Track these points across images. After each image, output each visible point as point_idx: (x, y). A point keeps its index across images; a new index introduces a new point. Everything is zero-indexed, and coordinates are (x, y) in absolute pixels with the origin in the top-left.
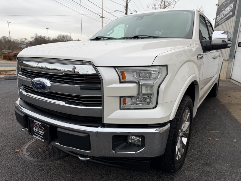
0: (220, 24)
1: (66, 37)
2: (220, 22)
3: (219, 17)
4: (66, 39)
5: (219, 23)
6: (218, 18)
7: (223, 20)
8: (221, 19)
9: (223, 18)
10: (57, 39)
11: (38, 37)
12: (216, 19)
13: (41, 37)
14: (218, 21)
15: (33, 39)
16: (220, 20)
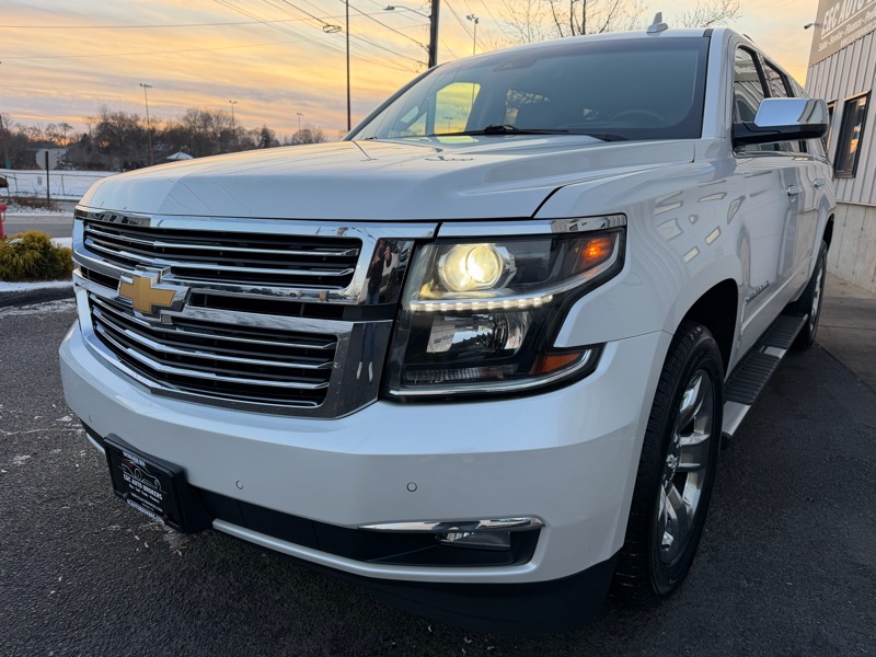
0: (844, 43)
2: (844, 37)
3: (839, 12)
4: (215, 124)
5: (837, 43)
6: (830, 22)
7: (863, 25)
8: (852, 22)
9: (863, 15)
10: (183, 124)
11: (111, 121)
12: (819, 26)
13: (122, 118)
14: (836, 33)
15: (94, 126)
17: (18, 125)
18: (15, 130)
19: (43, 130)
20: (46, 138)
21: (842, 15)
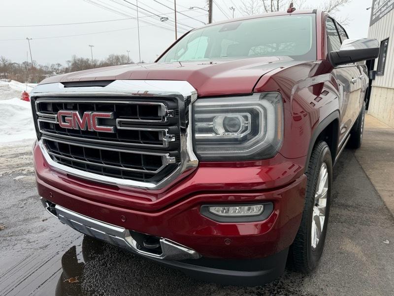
0: (381, 16)
1: (122, 58)
2: (381, 13)
3: (379, 3)
4: (121, 61)
5: (379, 16)
6: (376, 6)
7: (387, 8)
8: (383, 7)
9: (387, 4)
10: (107, 62)
11: (77, 61)
12: (373, 8)
13: (82, 61)
14: (378, 12)
15: (70, 64)
16: (380, 10)
17: (39, 65)
18: (38, 67)
19: (50, 67)
20: (50, 70)
21: (380, 4)
